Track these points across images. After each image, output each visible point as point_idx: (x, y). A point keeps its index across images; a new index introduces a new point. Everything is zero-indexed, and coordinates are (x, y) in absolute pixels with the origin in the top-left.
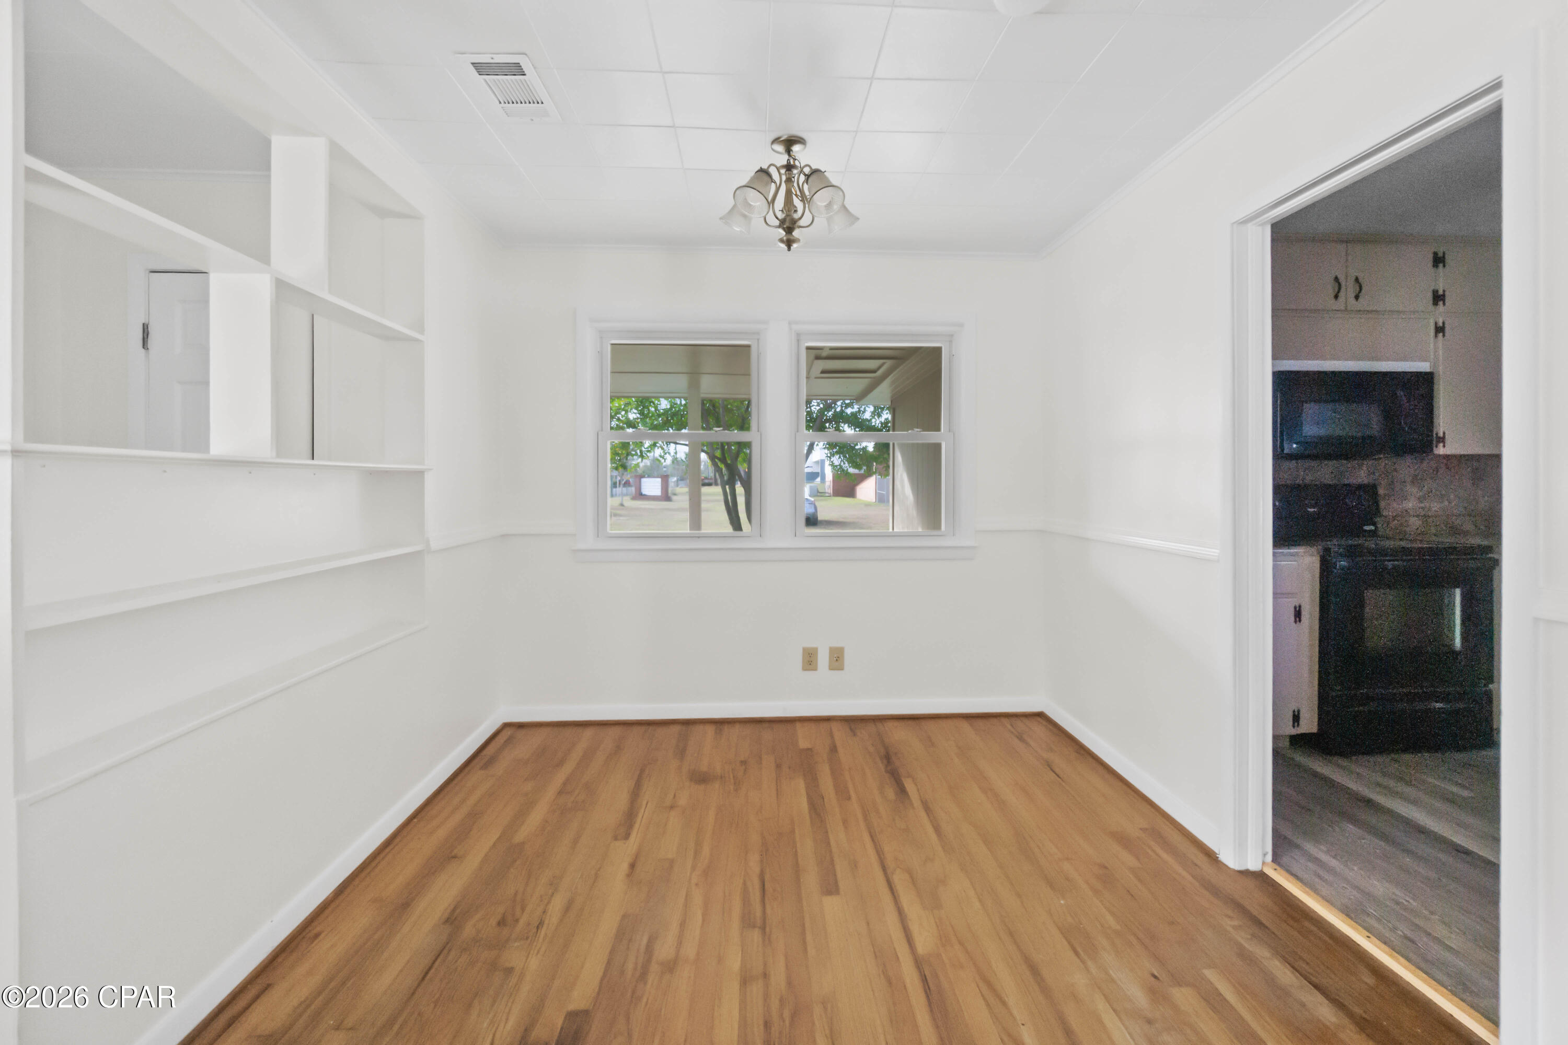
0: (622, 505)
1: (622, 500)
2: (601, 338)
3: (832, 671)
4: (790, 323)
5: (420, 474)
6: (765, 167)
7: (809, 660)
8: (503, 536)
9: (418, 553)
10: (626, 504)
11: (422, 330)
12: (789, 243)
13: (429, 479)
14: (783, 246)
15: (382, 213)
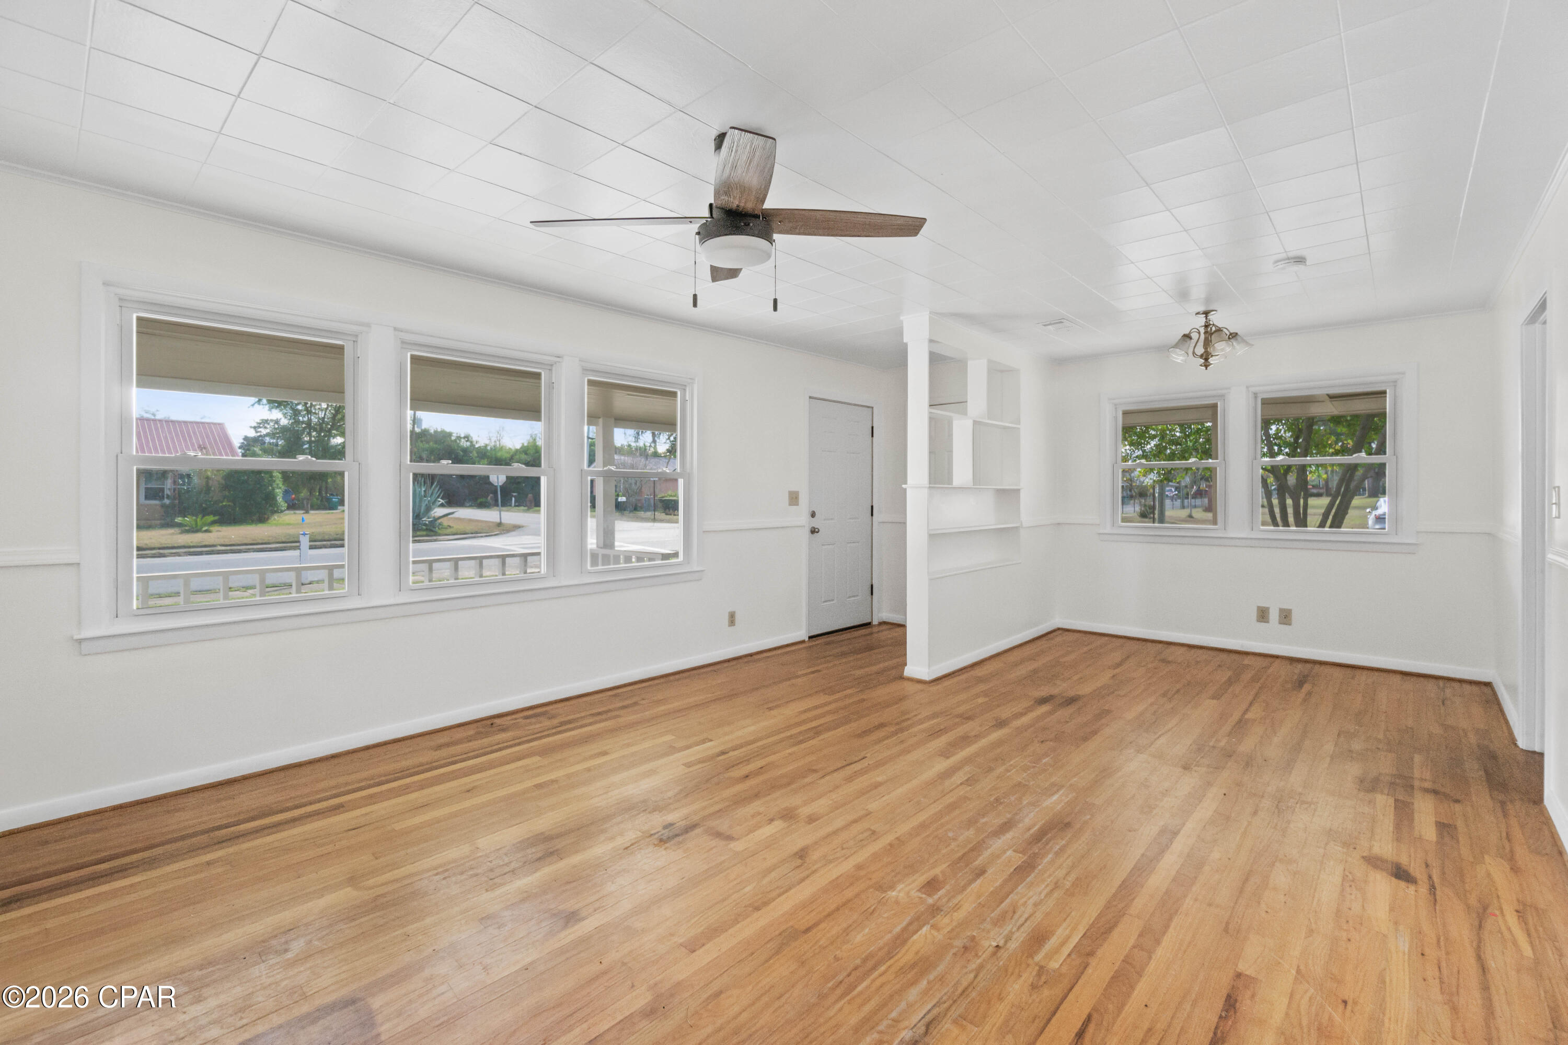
0: (1190, 516)
1: (1191, 511)
2: (1116, 408)
3: (1282, 626)
4: (1247, 387)
5: (1018, 490)
6: (1187, 332)
7: (1263, 615)
8: (1059, 524)
9: (1016, 528)
10: (1194, 515)
11: (1019, 423)
12: (1206, 366)
13: (1023, 495)
14: (1204, 368)
15: (1002, 371)
